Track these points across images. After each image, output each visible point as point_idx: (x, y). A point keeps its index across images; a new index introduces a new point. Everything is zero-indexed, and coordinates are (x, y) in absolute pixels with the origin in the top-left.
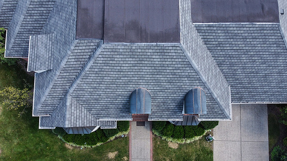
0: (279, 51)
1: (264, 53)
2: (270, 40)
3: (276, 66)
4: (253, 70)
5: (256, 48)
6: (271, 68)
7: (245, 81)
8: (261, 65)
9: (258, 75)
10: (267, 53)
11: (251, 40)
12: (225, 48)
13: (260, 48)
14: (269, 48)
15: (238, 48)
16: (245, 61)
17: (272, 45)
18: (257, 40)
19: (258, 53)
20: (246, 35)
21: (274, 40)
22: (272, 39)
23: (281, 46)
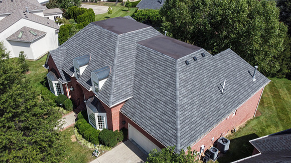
0: (171, 82)
1: (162, 79)
2: (168, 70)
3: (165, 94)
4: (151, 91)
5: (159, 73)
6: (162, 95)
7: (143, 99)
8: (157, 89)
9: (152, 97)
10: (163, 80)
11: (158, 66)
12: (143, 65)
13: (161, 74)
14: (166, 77)
15: (149, 68)
16: (149, 80)
17: (168, 75)
18: (162, 67)
19: (158, 78)
20: (157, 61)
21: (170, 71)
22: (169, 71)
23: (173, 78)
